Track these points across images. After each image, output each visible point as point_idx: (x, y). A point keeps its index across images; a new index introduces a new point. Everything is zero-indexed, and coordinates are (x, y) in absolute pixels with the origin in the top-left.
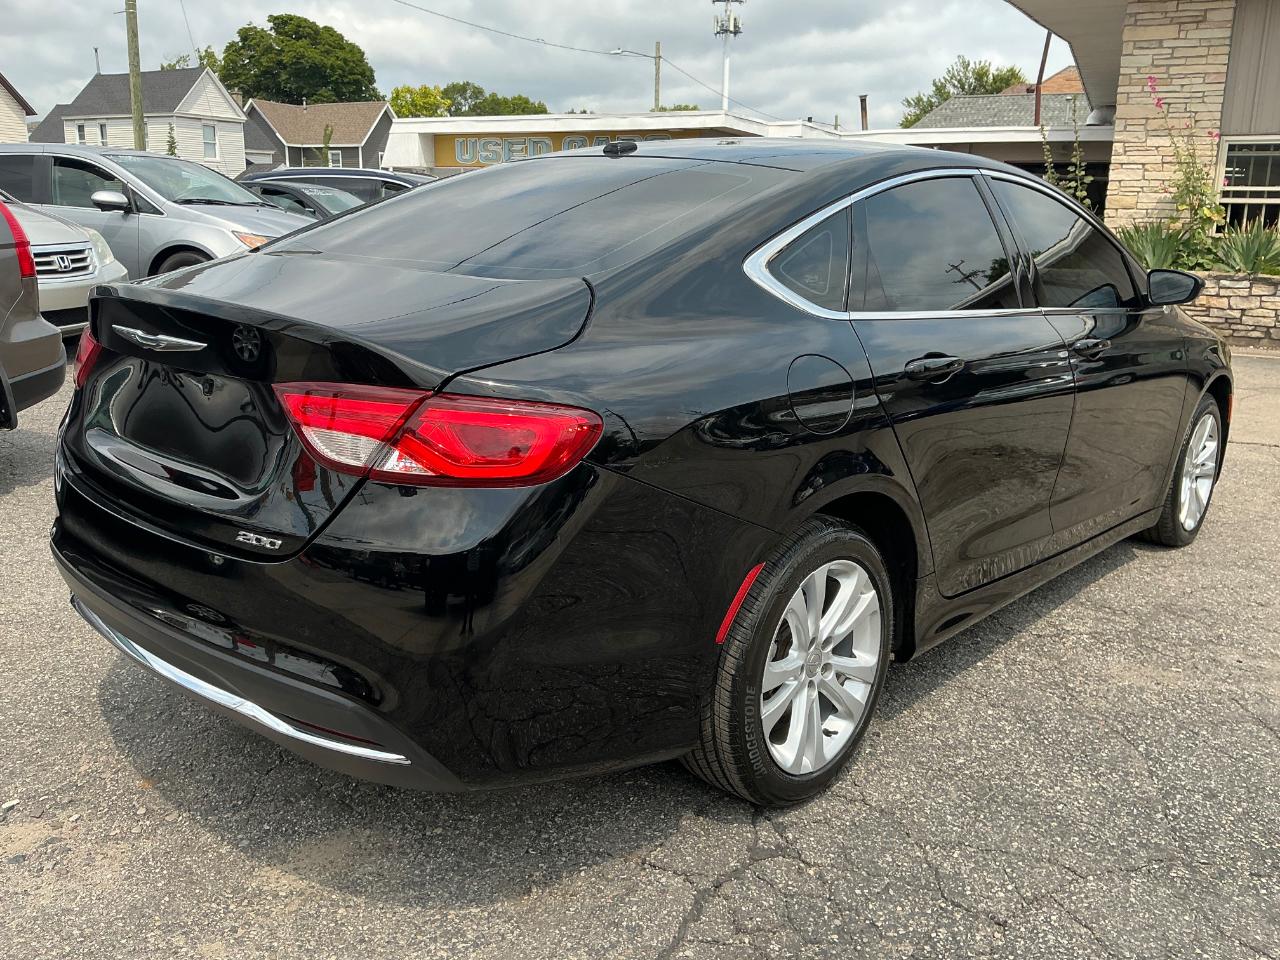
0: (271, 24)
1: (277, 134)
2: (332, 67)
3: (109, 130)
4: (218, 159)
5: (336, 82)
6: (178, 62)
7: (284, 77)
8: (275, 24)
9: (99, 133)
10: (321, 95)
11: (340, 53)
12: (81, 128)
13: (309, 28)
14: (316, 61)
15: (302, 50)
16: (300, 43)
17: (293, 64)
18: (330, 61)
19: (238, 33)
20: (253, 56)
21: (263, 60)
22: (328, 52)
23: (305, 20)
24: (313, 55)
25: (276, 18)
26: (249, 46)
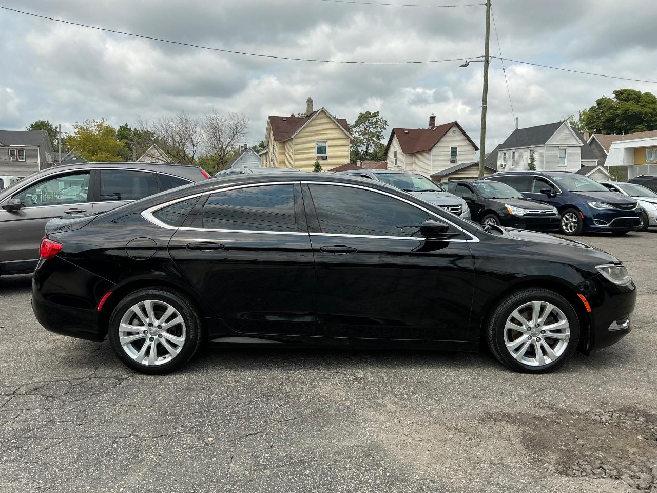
0: (615, 95)
1: (605, 151)
2: (646, 114)
3: (516, 155)
4: (566, 165)
5: (647, 121)
6: (568, 118)
7: (617, 121)
8: (617, 95)
9: (512, 156)
10: (637, 128)
11: (651, 106)
12: (505, 154)
13: (636, 95)
14: (636, 111)
15: (629, 106)
16: (629, 103)
17: (623, 114)
18: (646, 110)
19: (596, 101)
20: (602, 112)
21: (607, 114)
22: (644, 106)
23: (633, 91)
24: (635, 108)
25: (617, 92)
26: (601, 107)
